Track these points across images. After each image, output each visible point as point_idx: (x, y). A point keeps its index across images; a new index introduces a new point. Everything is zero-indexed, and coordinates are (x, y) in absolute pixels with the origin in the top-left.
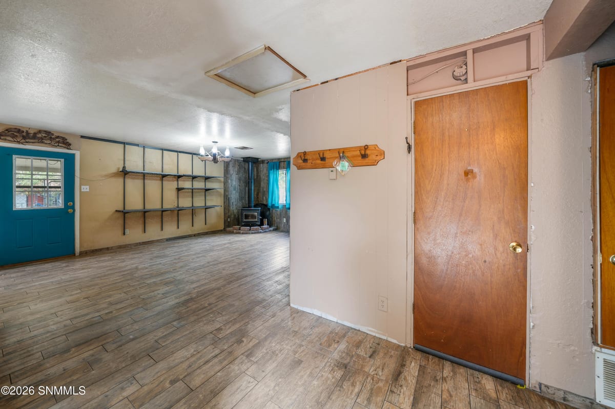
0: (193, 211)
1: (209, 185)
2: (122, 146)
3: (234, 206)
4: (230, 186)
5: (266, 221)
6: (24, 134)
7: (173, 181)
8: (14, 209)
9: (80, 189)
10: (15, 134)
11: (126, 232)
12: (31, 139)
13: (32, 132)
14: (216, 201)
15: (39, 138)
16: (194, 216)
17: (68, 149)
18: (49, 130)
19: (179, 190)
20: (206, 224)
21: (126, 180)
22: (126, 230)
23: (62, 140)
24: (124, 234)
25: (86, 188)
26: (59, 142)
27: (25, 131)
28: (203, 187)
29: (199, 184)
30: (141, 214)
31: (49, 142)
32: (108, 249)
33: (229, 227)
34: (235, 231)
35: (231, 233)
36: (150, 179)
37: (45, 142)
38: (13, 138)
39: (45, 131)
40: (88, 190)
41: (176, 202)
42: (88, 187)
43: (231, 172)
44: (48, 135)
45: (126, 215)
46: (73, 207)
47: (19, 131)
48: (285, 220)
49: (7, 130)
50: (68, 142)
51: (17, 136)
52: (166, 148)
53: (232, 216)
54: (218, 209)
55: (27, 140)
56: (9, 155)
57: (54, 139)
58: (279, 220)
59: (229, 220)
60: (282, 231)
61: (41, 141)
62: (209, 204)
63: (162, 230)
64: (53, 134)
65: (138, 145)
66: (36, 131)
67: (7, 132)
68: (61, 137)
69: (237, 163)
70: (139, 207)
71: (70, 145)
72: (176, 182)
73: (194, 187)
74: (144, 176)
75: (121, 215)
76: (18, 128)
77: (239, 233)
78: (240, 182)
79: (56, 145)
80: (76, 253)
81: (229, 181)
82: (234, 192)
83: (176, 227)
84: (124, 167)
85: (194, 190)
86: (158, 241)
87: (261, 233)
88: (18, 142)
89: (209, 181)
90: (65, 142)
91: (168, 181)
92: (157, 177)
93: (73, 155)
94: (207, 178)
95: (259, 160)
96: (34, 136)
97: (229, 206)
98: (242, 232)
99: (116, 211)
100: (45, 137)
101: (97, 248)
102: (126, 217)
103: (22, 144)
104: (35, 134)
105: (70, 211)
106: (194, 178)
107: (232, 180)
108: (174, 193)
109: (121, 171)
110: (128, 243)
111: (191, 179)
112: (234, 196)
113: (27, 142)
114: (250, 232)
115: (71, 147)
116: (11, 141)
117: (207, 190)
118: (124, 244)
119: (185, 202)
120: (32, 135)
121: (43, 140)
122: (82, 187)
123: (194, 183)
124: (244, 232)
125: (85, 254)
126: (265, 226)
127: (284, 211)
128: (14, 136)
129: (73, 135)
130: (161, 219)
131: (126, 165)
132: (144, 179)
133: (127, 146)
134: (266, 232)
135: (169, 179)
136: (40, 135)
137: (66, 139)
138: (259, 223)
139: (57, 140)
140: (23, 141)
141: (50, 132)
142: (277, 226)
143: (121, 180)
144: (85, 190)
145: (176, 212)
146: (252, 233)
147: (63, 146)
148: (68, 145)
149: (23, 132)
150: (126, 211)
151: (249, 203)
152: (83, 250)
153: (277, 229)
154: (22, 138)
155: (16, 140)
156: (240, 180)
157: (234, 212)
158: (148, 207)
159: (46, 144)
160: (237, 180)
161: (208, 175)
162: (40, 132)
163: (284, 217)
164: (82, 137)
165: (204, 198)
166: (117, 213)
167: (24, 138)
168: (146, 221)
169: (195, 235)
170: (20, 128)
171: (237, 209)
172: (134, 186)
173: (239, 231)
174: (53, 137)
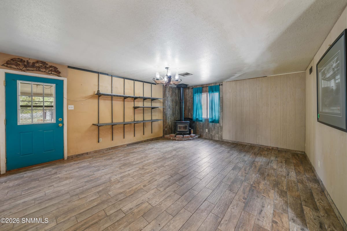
0: (144, 123)
1: (155, 105)
2: (97, 74)
3: (169, 119)
4: (167, 105)
5: (192, 131)
6: (26, 63)
7: (131, 101)
8: (18, 124)
9: (67, 107)
10: (18, 63)
11: (100, 140)
12: (31, 67)
13: (32, 62)
14: (158, 116)
15: (37, 67)
16: (145, 127)
17: (58, 76)
18: (45, 61)
19: (135, 108)
20: (152, 133)
21: (99, 101)
22: (100, 139)
23: (54, 69)
24: (99, 142)
25: (71, 107)
26: (51, 70)
27: (26, 61)
28: (150, 106)
29: (148, 104)
30: (110, 127)
31: (44, 70)
32: (87, 153)
33: (166, 135)
34: (172, 138)
35: (169, 139)
36: (116, 100)
37: (42, 70)
38: (16, 66)
39: (41, 62)
40: (73, 109)
41: (133, 117)
42: (73, 106)
43: (168, 95)
44: (44, 65)
45: (100, 127)
46: (62, 122)
47: (21, 61)
48: (207, 130)
49: (12, 60)
50: (58, 71)
51: (19, 65)
52: (126, 77)
53: (168, 127)
54: (159, 122)
55: (28, 69)
56: (14, 80)
57: (48, 68)
58: (201, 130)
59: (166, 130)
60: (205, 139)
61: (38, 69)
62: (154, 118)
63: (124, 138)
64: (47, 64)
65: (107, 74)
66: (34, 61)
67: (12, 61)
68: (54, 67)
69: (171, 89)
70: (109, 121)
71: (60, 73)
72: (133, 103)
73: (145, 106)
74: (112, 98)
75: (96, 127)
76: (21, 58)
77: (175, 140)
78: (173, 103)
79: (50, 72)
80: (65, 158)
81: (166, 102)
82: (169, 109)
83: (133, 135)
84: (98, 91)
85: (145, 108)
86: (121, 146)
87: (191, 140)
88: (20, 69)
89: (154, 102)
90: (56, 70)
91: (128, 101)
92: (120, 98)
93: (62, 81)
94: (153, 100)
95: (188, 86)
96: (33, 65)
97: (166, 120)
98: (177, 139)
99: (93, 124)
100: (41, 66)
101: (80, 153)
102: (99, 128)
103: (24, 71)
104: (34, 63)
105: (60, 125)
106: (145, 99)
107: (168, 101)
108: (132, 110)
109: (96, 94)
110: (101, 149)
111: (143, 100)
112: (169, 112)
113: (27, 70)
114: (184, 139)
115: (61, 75)
116: (16, 69)
117: (153, 108)
118: (98, 149)
119: (139, 117)
120: (31, 64)
121: (40, 69)
122: (69, 106)
123: (144, 103)
124: (179, 139)
125: (71, 158)
126: (192, 135)
127: (206, 124)
128: (17, 65)
129: (62, 65)
130: (123, 130)
131: (100, 89)
132: (112, 100)
133: (100, 75)
134: (194, 139)
135: (129, 100)
136: (37, 65)
137: (57, 69)
138: (188, 133)
139: (51, 69)
140: (24, 69)
141: (45, 63)
142: (200, 135)
143: (96, 101)
144: (71, 109)
145: (133, 125)
146: (185, 140)
147: (55, 73)
148: (58, 73)
149: (24, 61)
150: (100, 125)
151: (180, 118)
152: (70, 155)
153: (200, 137)
154: (23, 66)
155: (19, 68)
156: (172, 101)
157: (169, 124)
158: (115, 121)
159: (42, 71)
160: (171, 101)
161: (153, 97)
162: (37, 62)
163: (206, 128)
164: (69, 67)
165: (151, 114)
166: (94, 126)
167: (25, 66)
168: (114, 132)
169: (145, 141)
170: (22, 58)
171: (171, 121)
172: (105, 105)
173: (175, 138)
174: (47, 66)
